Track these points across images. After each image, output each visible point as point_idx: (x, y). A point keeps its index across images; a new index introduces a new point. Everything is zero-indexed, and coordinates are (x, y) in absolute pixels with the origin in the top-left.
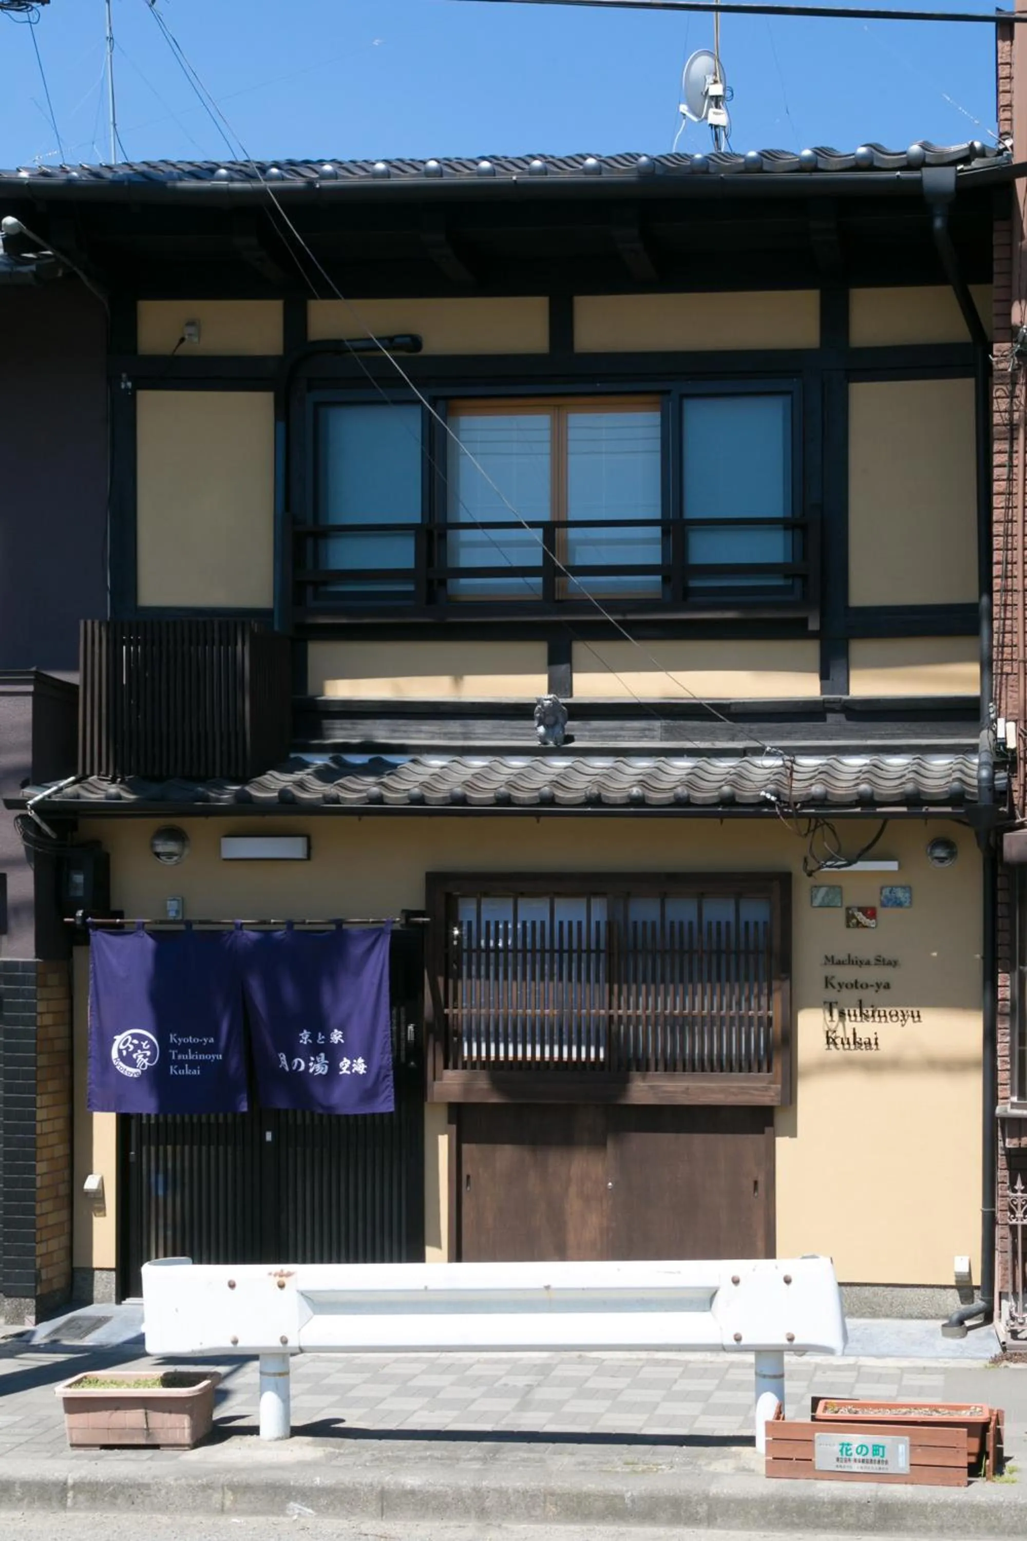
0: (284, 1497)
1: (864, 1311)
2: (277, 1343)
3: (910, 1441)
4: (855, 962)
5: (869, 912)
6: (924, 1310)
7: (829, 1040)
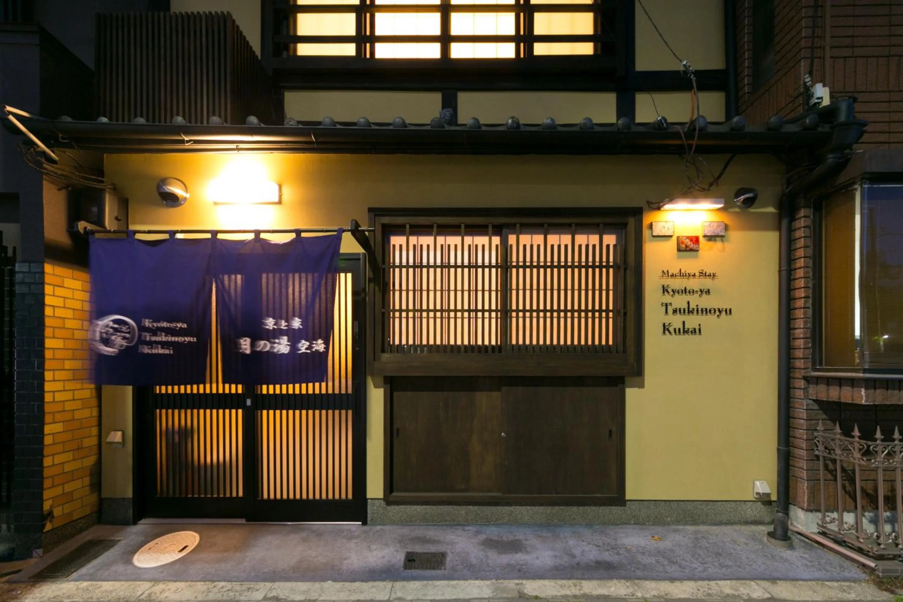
1: (687, 520)
4: (684, 275)
5: (694, 240)
6: (730, 518)
7: (666, 329)
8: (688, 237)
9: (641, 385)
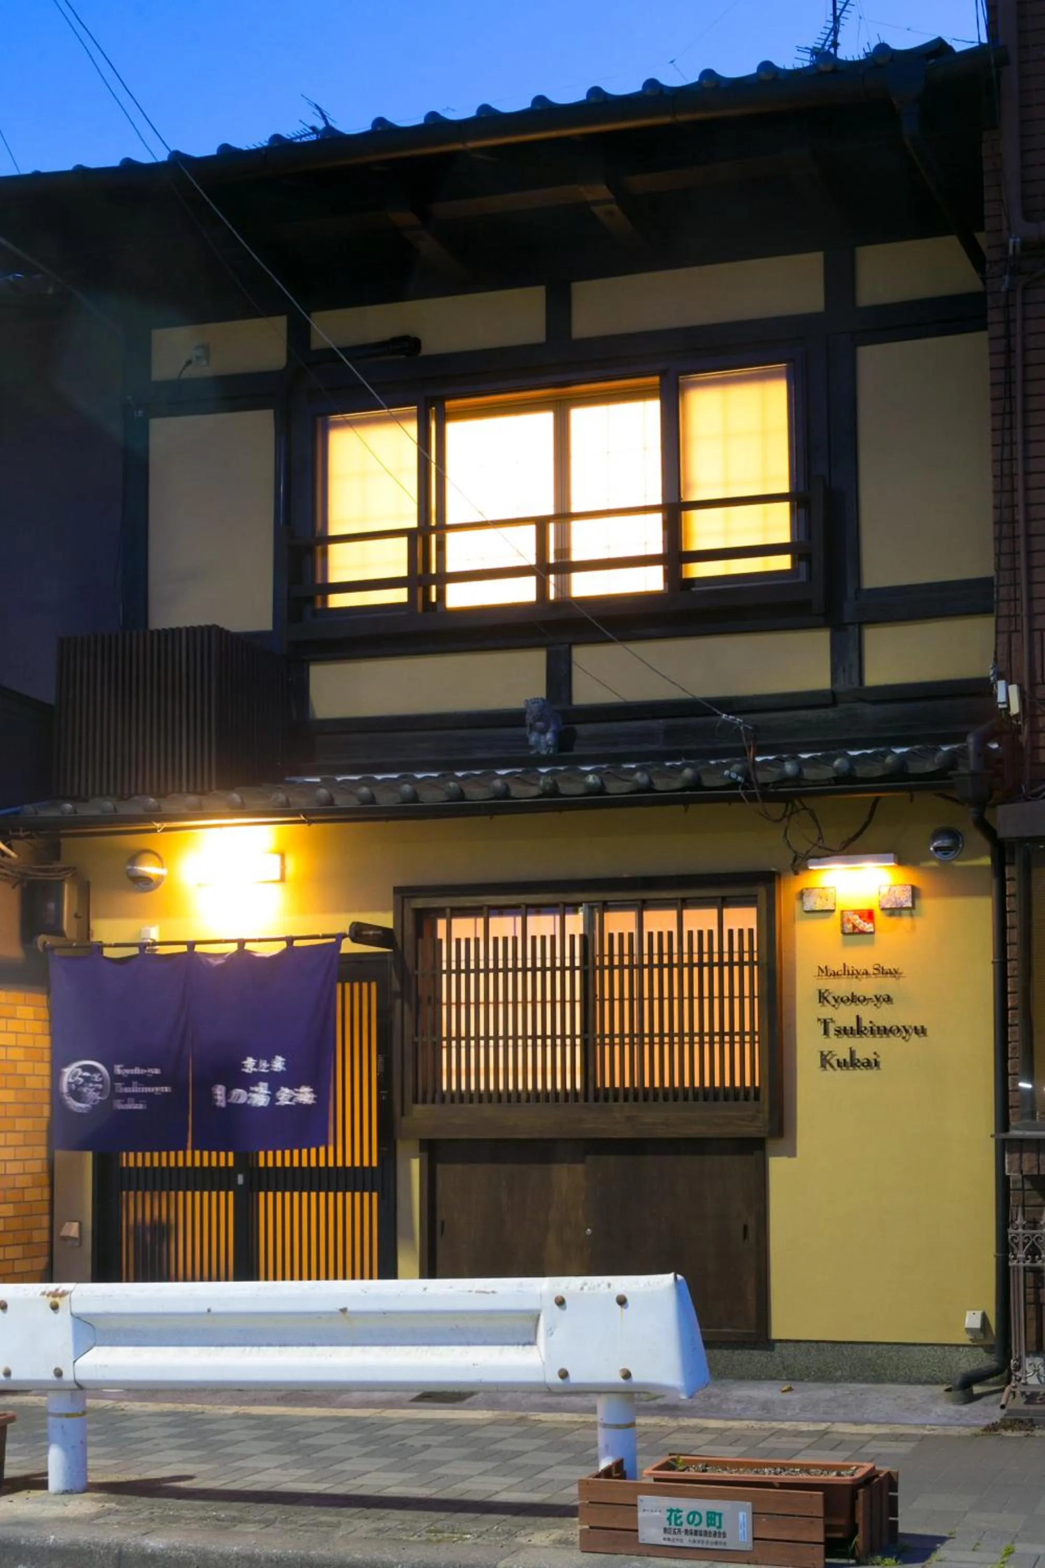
0: (13, 1558)
1: (867, 1374)
2: (50, 1376)
3: (753, 1507)
4: (851, 972)
5: (866, 915)
6: (934, 1373)
7: (824, 1061)
8: (855, 912)
9: (792, 1153)
